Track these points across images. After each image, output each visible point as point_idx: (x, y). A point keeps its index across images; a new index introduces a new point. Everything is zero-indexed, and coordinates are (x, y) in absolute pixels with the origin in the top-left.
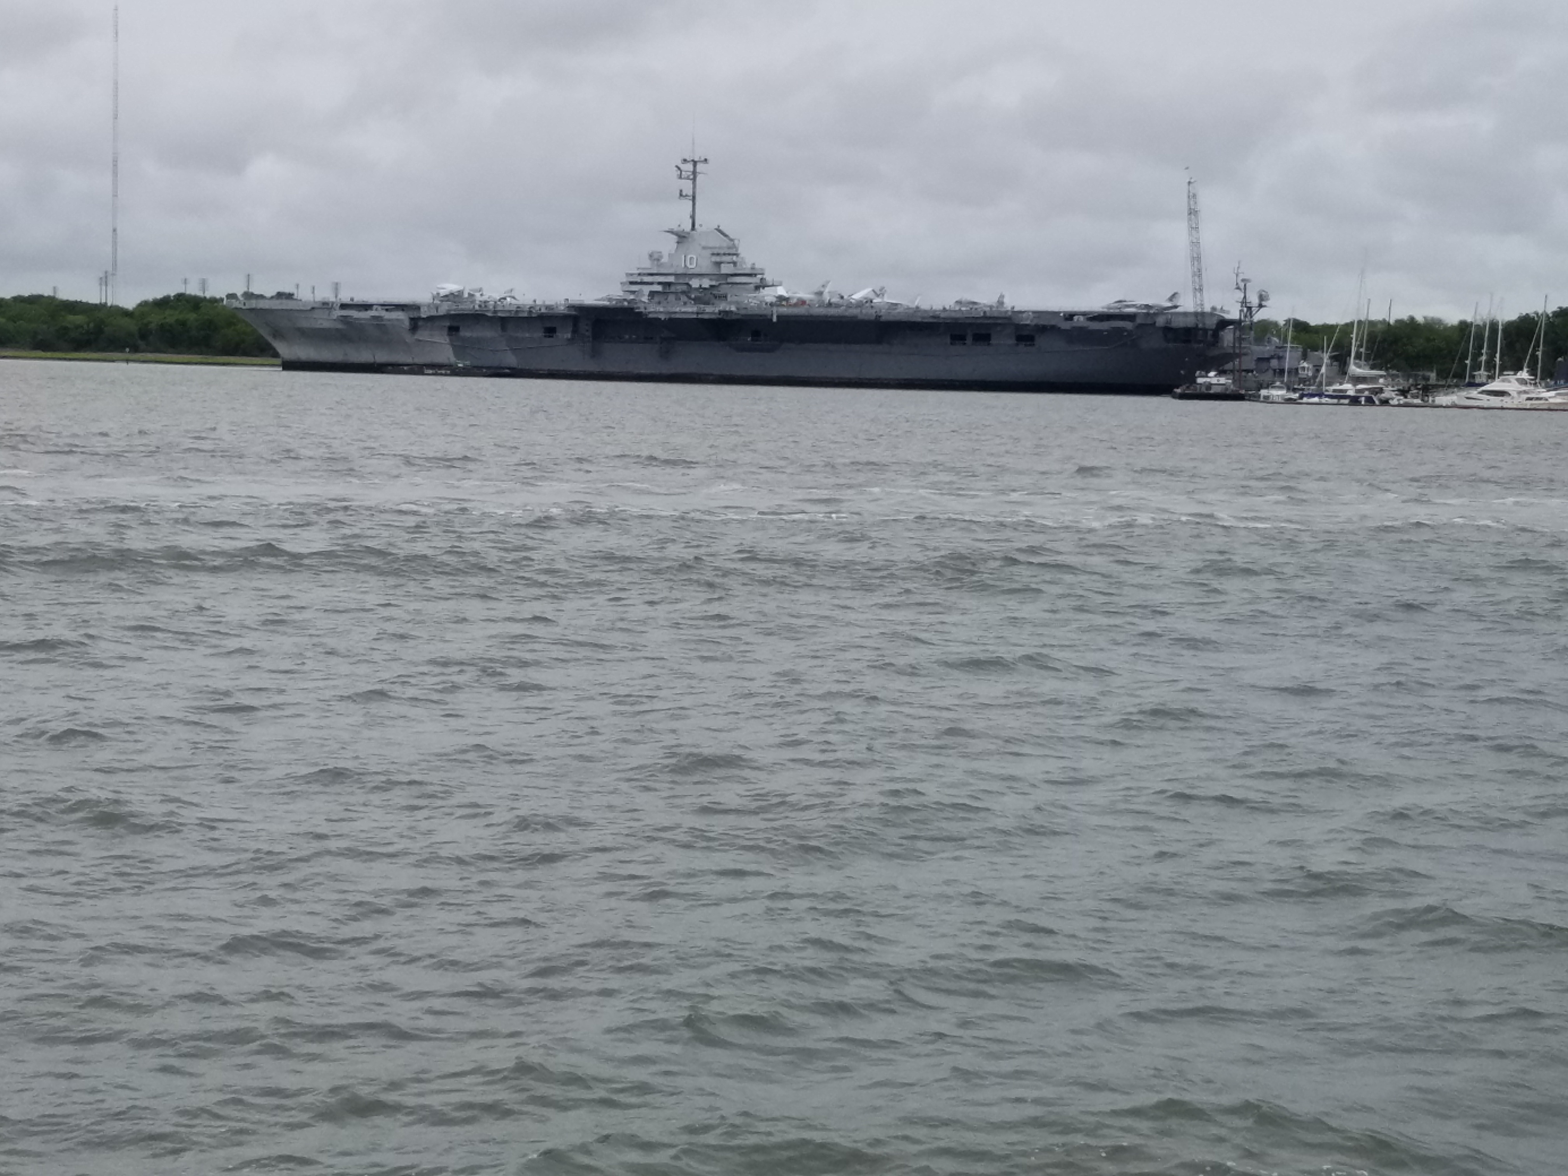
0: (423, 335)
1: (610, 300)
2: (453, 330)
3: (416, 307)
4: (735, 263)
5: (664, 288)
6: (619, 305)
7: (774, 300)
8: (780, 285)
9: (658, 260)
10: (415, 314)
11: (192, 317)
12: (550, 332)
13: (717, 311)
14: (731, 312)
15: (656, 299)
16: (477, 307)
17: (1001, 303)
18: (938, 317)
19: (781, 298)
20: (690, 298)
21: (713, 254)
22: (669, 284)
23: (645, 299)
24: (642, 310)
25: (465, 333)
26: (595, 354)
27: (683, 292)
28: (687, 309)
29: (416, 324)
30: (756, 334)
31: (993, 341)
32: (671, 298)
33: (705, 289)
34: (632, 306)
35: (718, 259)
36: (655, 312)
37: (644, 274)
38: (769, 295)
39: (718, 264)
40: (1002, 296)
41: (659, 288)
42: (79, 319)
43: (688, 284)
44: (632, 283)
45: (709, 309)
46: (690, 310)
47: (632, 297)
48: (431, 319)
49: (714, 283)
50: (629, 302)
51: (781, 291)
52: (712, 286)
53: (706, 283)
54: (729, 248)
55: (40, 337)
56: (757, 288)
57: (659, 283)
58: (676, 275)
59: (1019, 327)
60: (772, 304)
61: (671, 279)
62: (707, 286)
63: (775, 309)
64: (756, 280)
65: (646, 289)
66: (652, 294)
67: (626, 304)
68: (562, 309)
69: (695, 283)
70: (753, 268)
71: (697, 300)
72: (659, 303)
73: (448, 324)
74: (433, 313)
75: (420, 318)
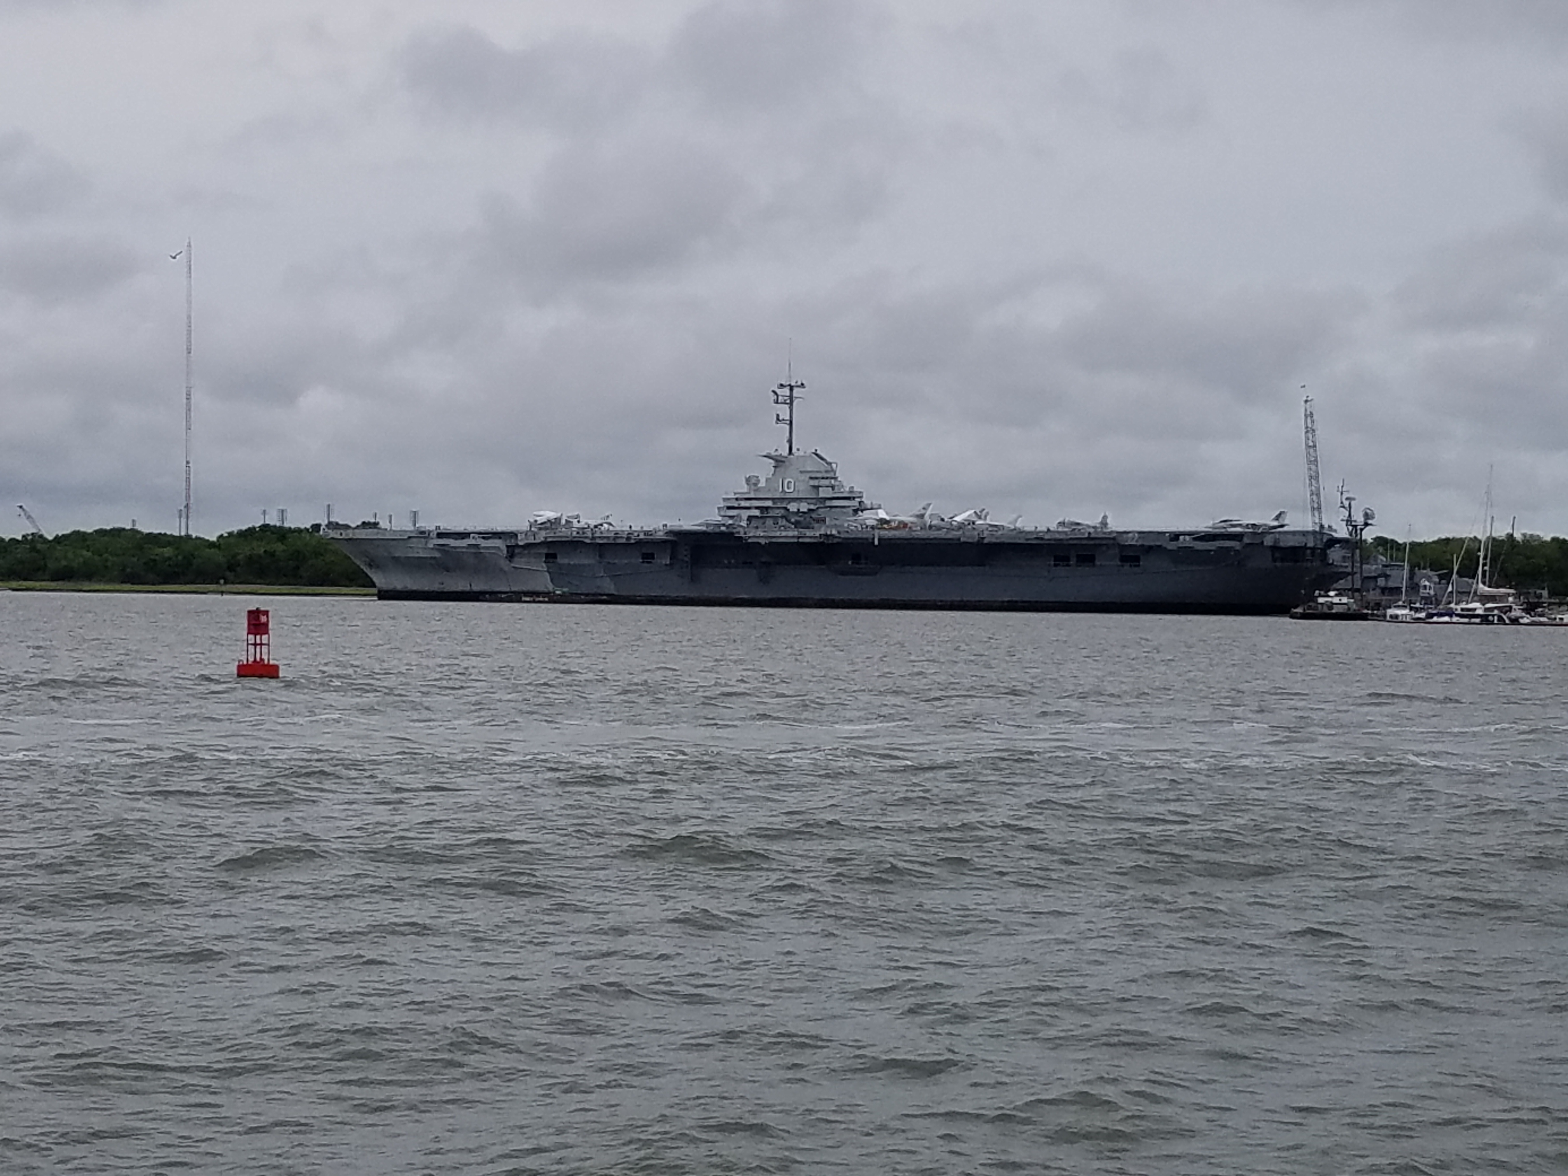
0: (520, 562)
1: (708, 525)
2: (550, 557)
3: (513, 535)
4: (833, 487)
5: (762, 513)
6: (717, 530)
7: (874, 523)
8: (880, 508)
9: (756, 485)
10: (513, 542)
11: (279, 547)
12: (648, 557)
13: (817, 534)
14: (831, 535)
15: (754, 523)
16: (574, 534)
17: (1104, 523)
18: (1042, 539)
19: (883, 521)
20: (789, 521)
21: (811, 478)
22: (767, 508)
23: (744, 523)
24: (742, 535)
25: (562, 560)
26: (694, 579)
27: (783, 517)
28: (788, 534)
29: (512, 552)
30: (856, 558)
31: (1098, 563)
32: (769, 522)
33: (804, 513)
34: (731, 530)
35: (815, 483)
36: (754, 537)
37: (742, 499)
38: (869, 518)
39: (817, 487)
40: (1105, 517)
41: (757, 513)
42: (168, 552)
43: (786, 508)
44: (729, 508)
45: (809, 533)
46: (790, 534)
47: (730, 522)
48: (528, 546)
49: (812, 507)
50: (728, 527)
51: (882, 514)
52: (810, 510)
53: (804, 507)
54: (827, 472)
55: (129, 570)
56: (856, 511)
57: (757, 508)
58: (773, 499)
59: (1123, 547)
60: (873, 527)
61: (769, 503)
62: (805, 510)
63: (876, 532)
64: (855, 503)
65: (745, 514)
66: (750, 518)
67: (723, 528)
68: (660, 535)
69: (793, 507)
70: (851, 492)
71: (797, 524)
72: (757, 528)
73: (545, 551)
74: (531, 540)
75: (517, 546)
